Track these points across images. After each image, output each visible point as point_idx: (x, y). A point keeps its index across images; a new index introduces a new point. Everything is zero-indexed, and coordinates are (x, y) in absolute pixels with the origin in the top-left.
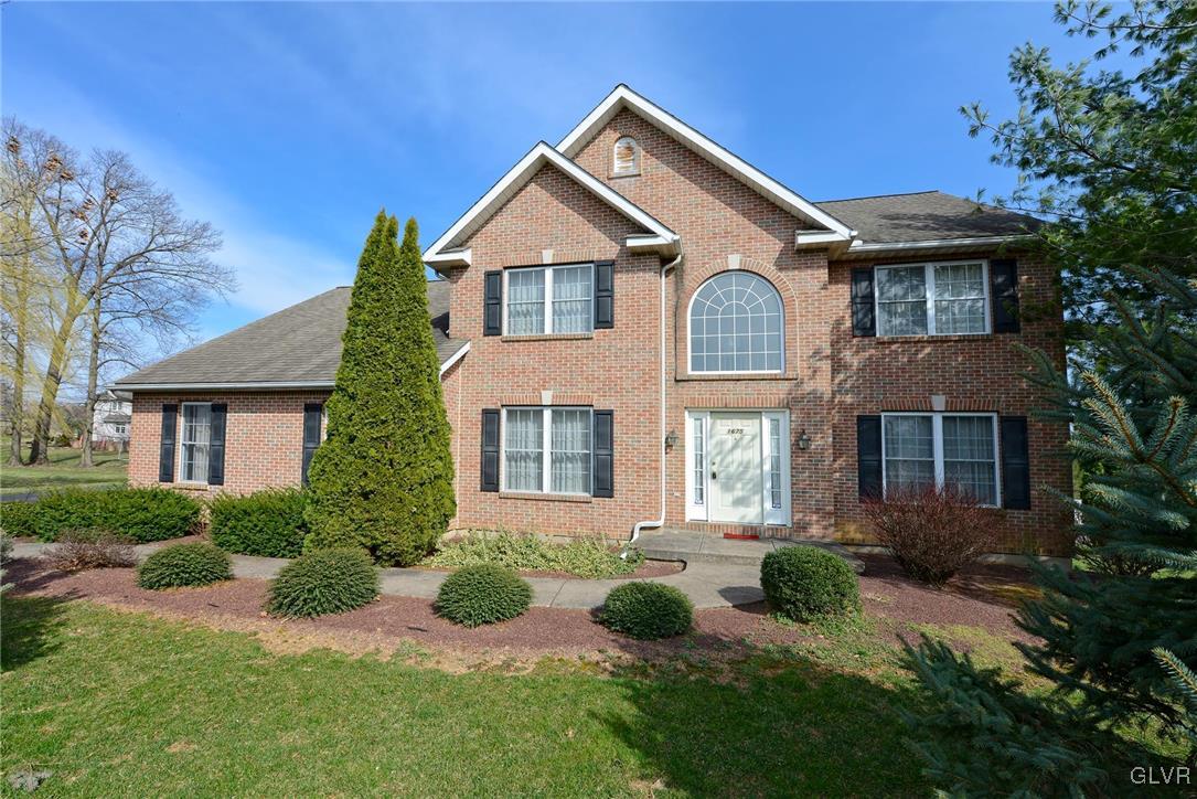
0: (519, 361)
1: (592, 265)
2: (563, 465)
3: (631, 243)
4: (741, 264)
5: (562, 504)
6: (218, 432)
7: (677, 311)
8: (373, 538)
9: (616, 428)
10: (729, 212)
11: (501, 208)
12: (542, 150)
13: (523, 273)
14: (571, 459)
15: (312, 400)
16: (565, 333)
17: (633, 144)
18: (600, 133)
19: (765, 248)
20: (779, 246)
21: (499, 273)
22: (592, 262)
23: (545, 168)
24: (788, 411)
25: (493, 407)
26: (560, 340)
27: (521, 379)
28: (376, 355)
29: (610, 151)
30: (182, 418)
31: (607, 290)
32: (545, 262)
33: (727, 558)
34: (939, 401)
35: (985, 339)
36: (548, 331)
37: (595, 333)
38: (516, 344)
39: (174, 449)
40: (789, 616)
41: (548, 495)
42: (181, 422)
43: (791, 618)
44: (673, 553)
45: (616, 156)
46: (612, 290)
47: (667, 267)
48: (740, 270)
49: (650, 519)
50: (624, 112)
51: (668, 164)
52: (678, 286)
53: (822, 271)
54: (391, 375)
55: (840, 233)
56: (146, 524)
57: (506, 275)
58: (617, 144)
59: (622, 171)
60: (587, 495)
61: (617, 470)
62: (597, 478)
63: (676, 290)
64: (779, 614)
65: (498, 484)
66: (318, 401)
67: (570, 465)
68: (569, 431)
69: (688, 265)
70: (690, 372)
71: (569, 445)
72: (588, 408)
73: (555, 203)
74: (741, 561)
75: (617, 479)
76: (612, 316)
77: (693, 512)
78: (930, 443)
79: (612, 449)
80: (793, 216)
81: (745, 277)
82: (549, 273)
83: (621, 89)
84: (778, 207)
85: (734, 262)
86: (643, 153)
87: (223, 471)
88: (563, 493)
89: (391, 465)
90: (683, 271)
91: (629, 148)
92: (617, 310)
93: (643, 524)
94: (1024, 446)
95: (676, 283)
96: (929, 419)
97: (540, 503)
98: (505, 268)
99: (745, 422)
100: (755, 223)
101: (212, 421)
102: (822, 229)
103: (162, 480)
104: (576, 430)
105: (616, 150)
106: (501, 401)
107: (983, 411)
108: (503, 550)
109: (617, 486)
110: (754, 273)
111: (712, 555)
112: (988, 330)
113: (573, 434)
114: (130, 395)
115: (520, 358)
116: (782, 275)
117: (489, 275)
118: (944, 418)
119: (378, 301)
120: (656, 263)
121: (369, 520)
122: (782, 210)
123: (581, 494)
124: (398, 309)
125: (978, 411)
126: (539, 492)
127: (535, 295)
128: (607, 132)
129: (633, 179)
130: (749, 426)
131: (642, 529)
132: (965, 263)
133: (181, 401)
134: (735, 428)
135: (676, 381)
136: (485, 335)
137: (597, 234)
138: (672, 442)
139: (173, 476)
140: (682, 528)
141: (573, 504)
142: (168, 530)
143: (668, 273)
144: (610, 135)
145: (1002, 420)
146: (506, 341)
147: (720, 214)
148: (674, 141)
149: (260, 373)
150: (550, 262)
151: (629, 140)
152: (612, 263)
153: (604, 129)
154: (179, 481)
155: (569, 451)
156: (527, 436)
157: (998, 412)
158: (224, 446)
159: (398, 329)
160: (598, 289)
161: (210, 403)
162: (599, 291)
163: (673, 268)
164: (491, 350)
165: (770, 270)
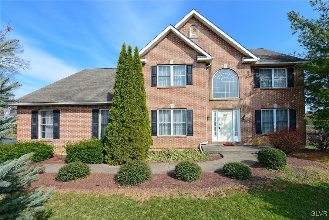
0: (163, 95)
1: (185, 65)
2: (176, 127)
3: (199, 59)
4: (227, 66)
5: (177, 139)
6: (56, 120)
7: (210, 80)
8: (133, 155)
9: (194, 115)
10: (224, 51)
11: (156, 45)
12: (171, 27)
13: (163, 66)
14: (179, 125)
15: (95, 108)
16: (177, 86)
17: (196, 28)
18: (186, 24)
19: (234, 62)
20: (238, 62)
21: (156, 67)
22: (186, 64)
23: (171, 33)
24: (240, 109)
25: (155, 109)
26: (176, 88)
27: (164, 101)
28: (130, 93)
29: (189, 29)
30: (40, 115)
31: (191, 73)
32: (171, 64)
33: (232, 152)
34: (275, 106)
35: (286, 89)
36: (172, 85)
37: (187, 86)
38: (162, 89)
39: (37, 127)
40: (271, 168)
41: (173, 136)
42: (40, 117)
43: (272, 169)
44: (217, 152)
45: (190, 32)
46: (192, 73)
47: (207, 67)
48: (227, 68)
49: (204, 142)
50: (193, 17)
51: (206, 35)
52: (210, 72)
53: (249, 69)
54: (135, 100)
55: (255, 59)
56: (36, 156)
57: (158, 67)
58: (191, 28)
59: (192, 36)
60: (184, 135)
61: (194, 128)
62: (188, 130)
63: (209, 73)
64: (268, 168)
65: (157, 134)
66: (97, 109)
67: (178, 127)
68: (178, 116)
69: (212, 66)
70: (213, 98)
71: (178, 120)
72: (185, 109)
73: (174, 45)
74: (236, 152)
75: (194, 130)
76: (192, 81)
77: (214, 139)
78: (273, 117)
79: (192, 121)
80: (241, 53)
81: (228, 70)
82: (172, 67)
83: (193, 10)
84: (237, 50)
85: (225, 66)
86: (199, 31)
87: (59, 134)
88: (176, 135)
89: (138, 130)
90: (211, 68)
91: (194, 29)
92: (193, 79)
93: (202, 143)
94: (295, 117)
95: (209, 72)
96: (272, 111)
97: (170, 139)
98: (158, 65)
99: (228, 112)
100: (231, 55)
101: (54, 116)
102: (251, 57)
103: (32, 138)
104: (180, 116)
105: (190, 29)
106: (157, 107)
107: (286, 108)
108: (170, 155)
109: (194, 132)
110: (231, 69)
111: (228, 151)
112: (287, 87)
113: (179, 117)
114: (16, 108)
115: (163, 94)
116: (239, 70)
117: (152, 67)
118: (276, 110)
119: (129, 74)
120: (204, 65)
121: (132, 149)
122: (238, 51)
123: (182, 135)
124: (136, 78)
125: (284, 108)
126: (170, 135)
127: (166, 74)
128: (188, 24)
129: (196, 39)
130: (229, 113)
131: (202, 145)
132: (282, 68)
133: (39, 109)
134: (225, 114)
135: (209, 101)
136: (151, 86)
137: (187, 55)
138: (208, 118)
139: (37, 137)
140: (211, 144)
141: (181, 139)
142: (44, 157)
143: (207, 68)
144: (189, 25)
145: (290, 110)
146: (159, 88)
147: (221, 52)
148: (208, 28)
149: (73, 99)
150: (172, 64)
151: (195, 27)
152: (192, 65)
153: (187, 23)
154: (40, 138)
155: (178, 122)
156: (165, 118)
157: (289, 108)
158: (59, 125)
159: (136, 84)
160: (187, 73)
161: (53, 110)
162: (188, 73)
163: (208, 67)
164: (153, 91)
165: (235, 68)
